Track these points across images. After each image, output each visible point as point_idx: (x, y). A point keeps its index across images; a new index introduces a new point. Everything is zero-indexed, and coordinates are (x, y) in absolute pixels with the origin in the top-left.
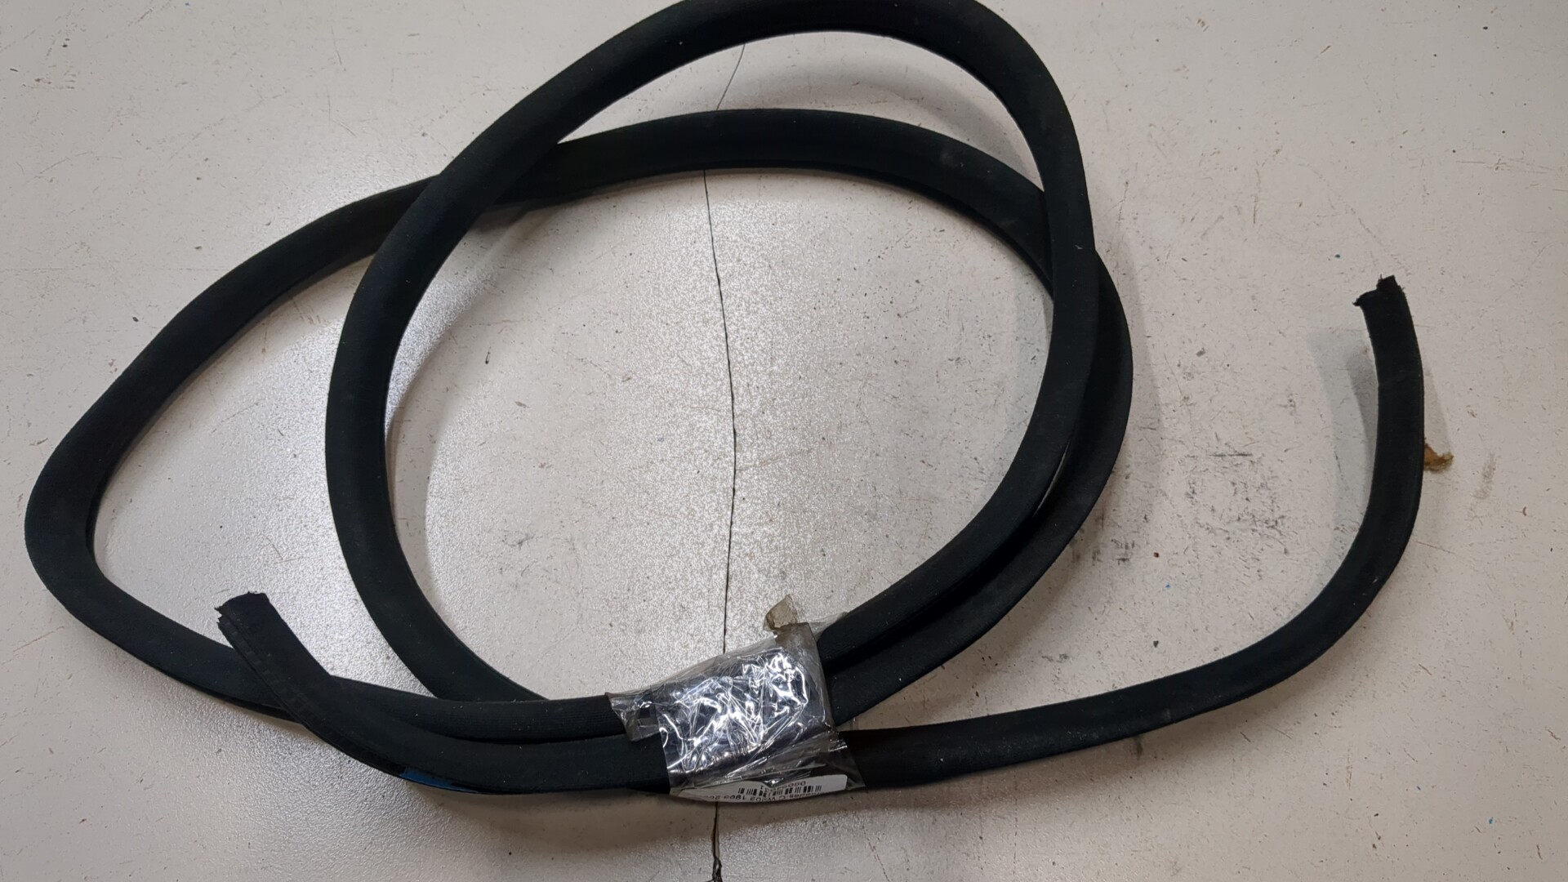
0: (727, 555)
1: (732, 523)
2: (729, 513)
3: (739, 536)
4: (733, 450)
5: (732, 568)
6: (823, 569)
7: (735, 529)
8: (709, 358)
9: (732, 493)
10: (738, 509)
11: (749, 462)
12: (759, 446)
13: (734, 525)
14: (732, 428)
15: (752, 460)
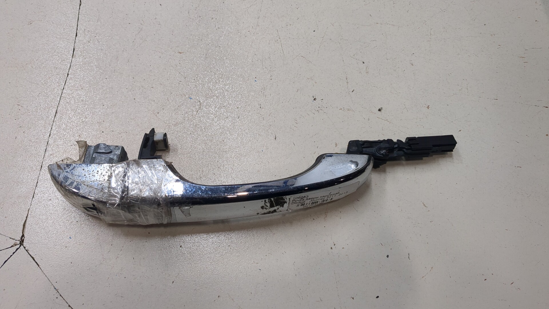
0: (58, 102)
1: (63, 89)
2: (64, 84)
3: (65, 94)
4: (71, 57)
5: (59, 108)
6: (102, 111)
7: (64, 91)
8: (69, 17)
9: (67, 76)
10: (68, 83)
11: (78, 63)
12: (84, 56)
13: (64, 89)
14: (73, 47)
15: (79, 62)
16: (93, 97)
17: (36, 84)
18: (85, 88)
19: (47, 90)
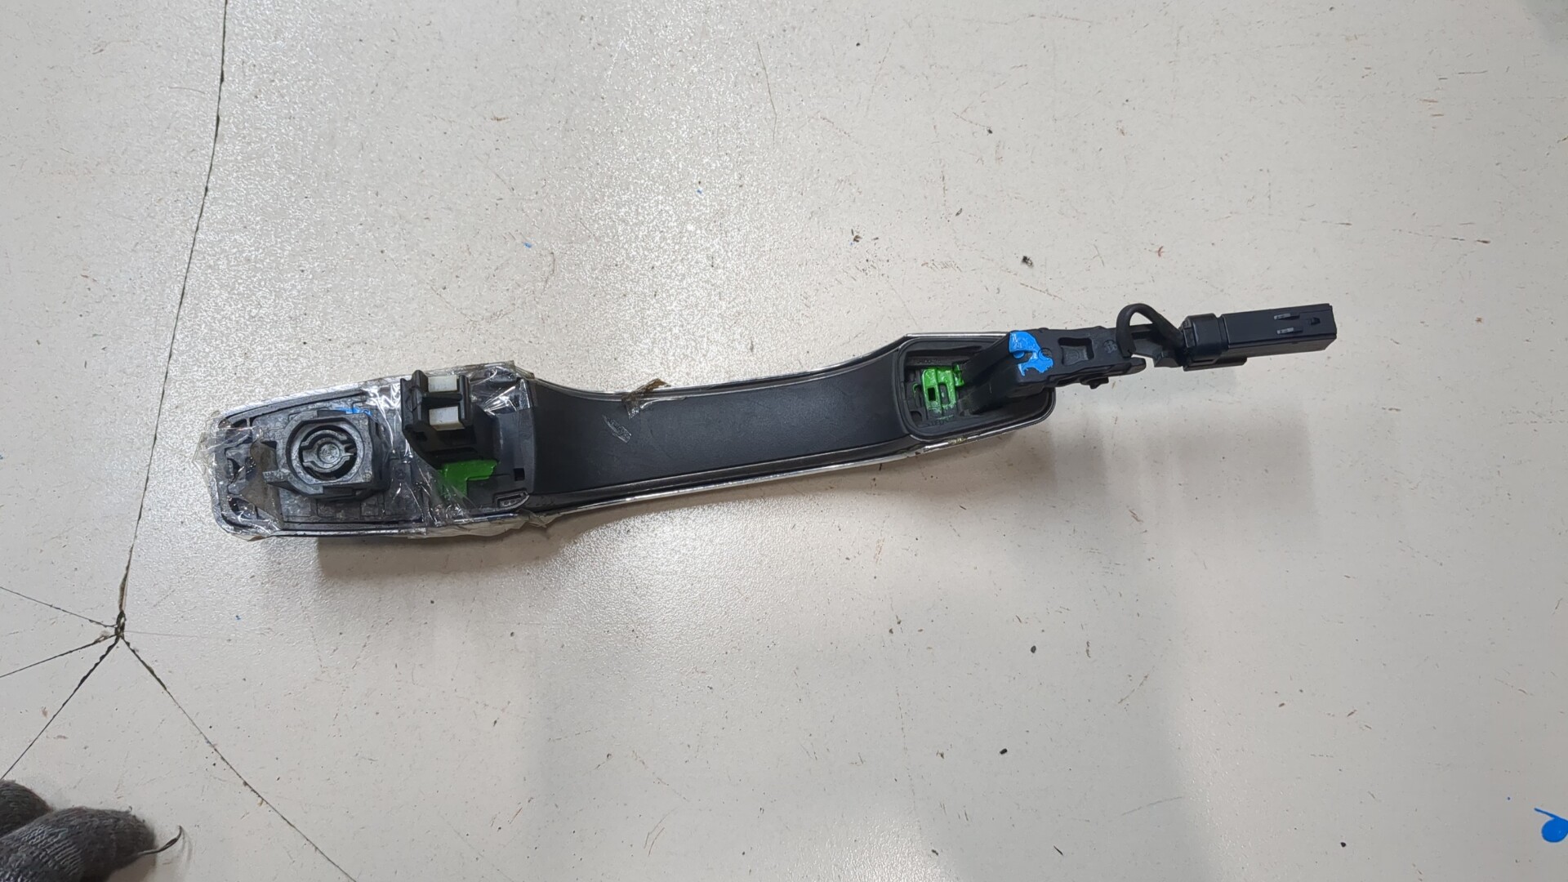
0: (186, 266)
1: (197, 229)
2: (196, 216)
3: (203, 243)
4: (212, 141)
5: (189, 282)
6: (299, 287)
7: (200, 236)
8: (200, 28)
9: (203, 193)
10: (207, 212)
11: (230, 156)
12: (244, 138)
13: (199, 231)
14: (215, 114)
15: (234, 154)
16: (274, 250)
17: (125, 217)
18: (253, 226)
19: (155, 235)
